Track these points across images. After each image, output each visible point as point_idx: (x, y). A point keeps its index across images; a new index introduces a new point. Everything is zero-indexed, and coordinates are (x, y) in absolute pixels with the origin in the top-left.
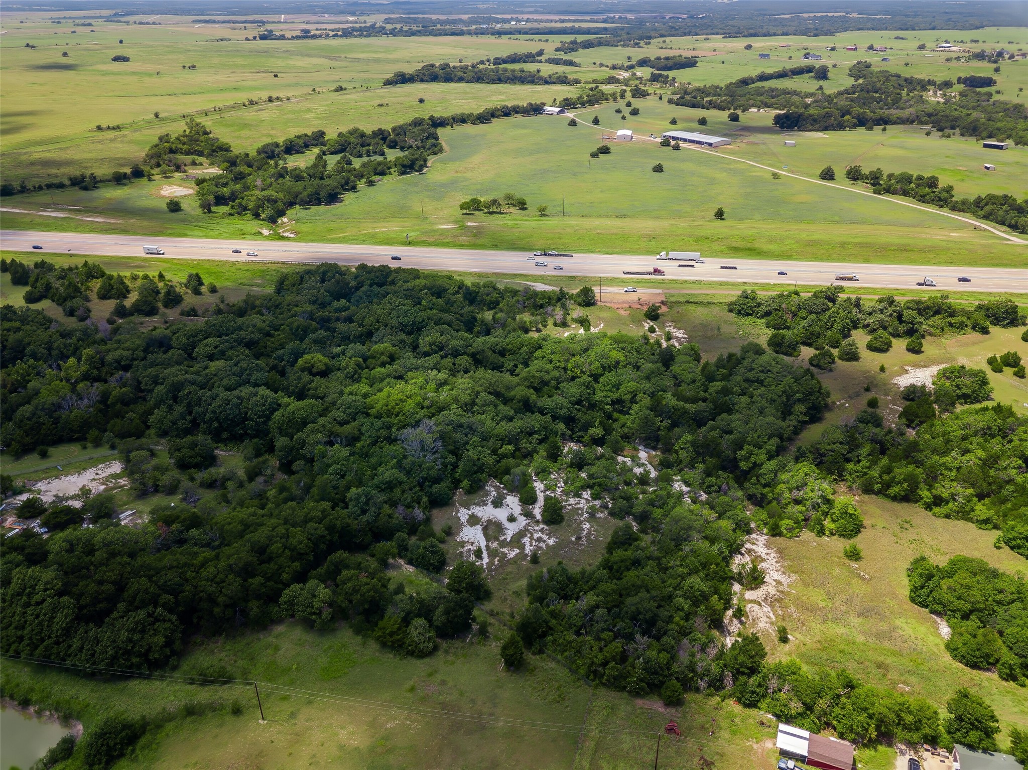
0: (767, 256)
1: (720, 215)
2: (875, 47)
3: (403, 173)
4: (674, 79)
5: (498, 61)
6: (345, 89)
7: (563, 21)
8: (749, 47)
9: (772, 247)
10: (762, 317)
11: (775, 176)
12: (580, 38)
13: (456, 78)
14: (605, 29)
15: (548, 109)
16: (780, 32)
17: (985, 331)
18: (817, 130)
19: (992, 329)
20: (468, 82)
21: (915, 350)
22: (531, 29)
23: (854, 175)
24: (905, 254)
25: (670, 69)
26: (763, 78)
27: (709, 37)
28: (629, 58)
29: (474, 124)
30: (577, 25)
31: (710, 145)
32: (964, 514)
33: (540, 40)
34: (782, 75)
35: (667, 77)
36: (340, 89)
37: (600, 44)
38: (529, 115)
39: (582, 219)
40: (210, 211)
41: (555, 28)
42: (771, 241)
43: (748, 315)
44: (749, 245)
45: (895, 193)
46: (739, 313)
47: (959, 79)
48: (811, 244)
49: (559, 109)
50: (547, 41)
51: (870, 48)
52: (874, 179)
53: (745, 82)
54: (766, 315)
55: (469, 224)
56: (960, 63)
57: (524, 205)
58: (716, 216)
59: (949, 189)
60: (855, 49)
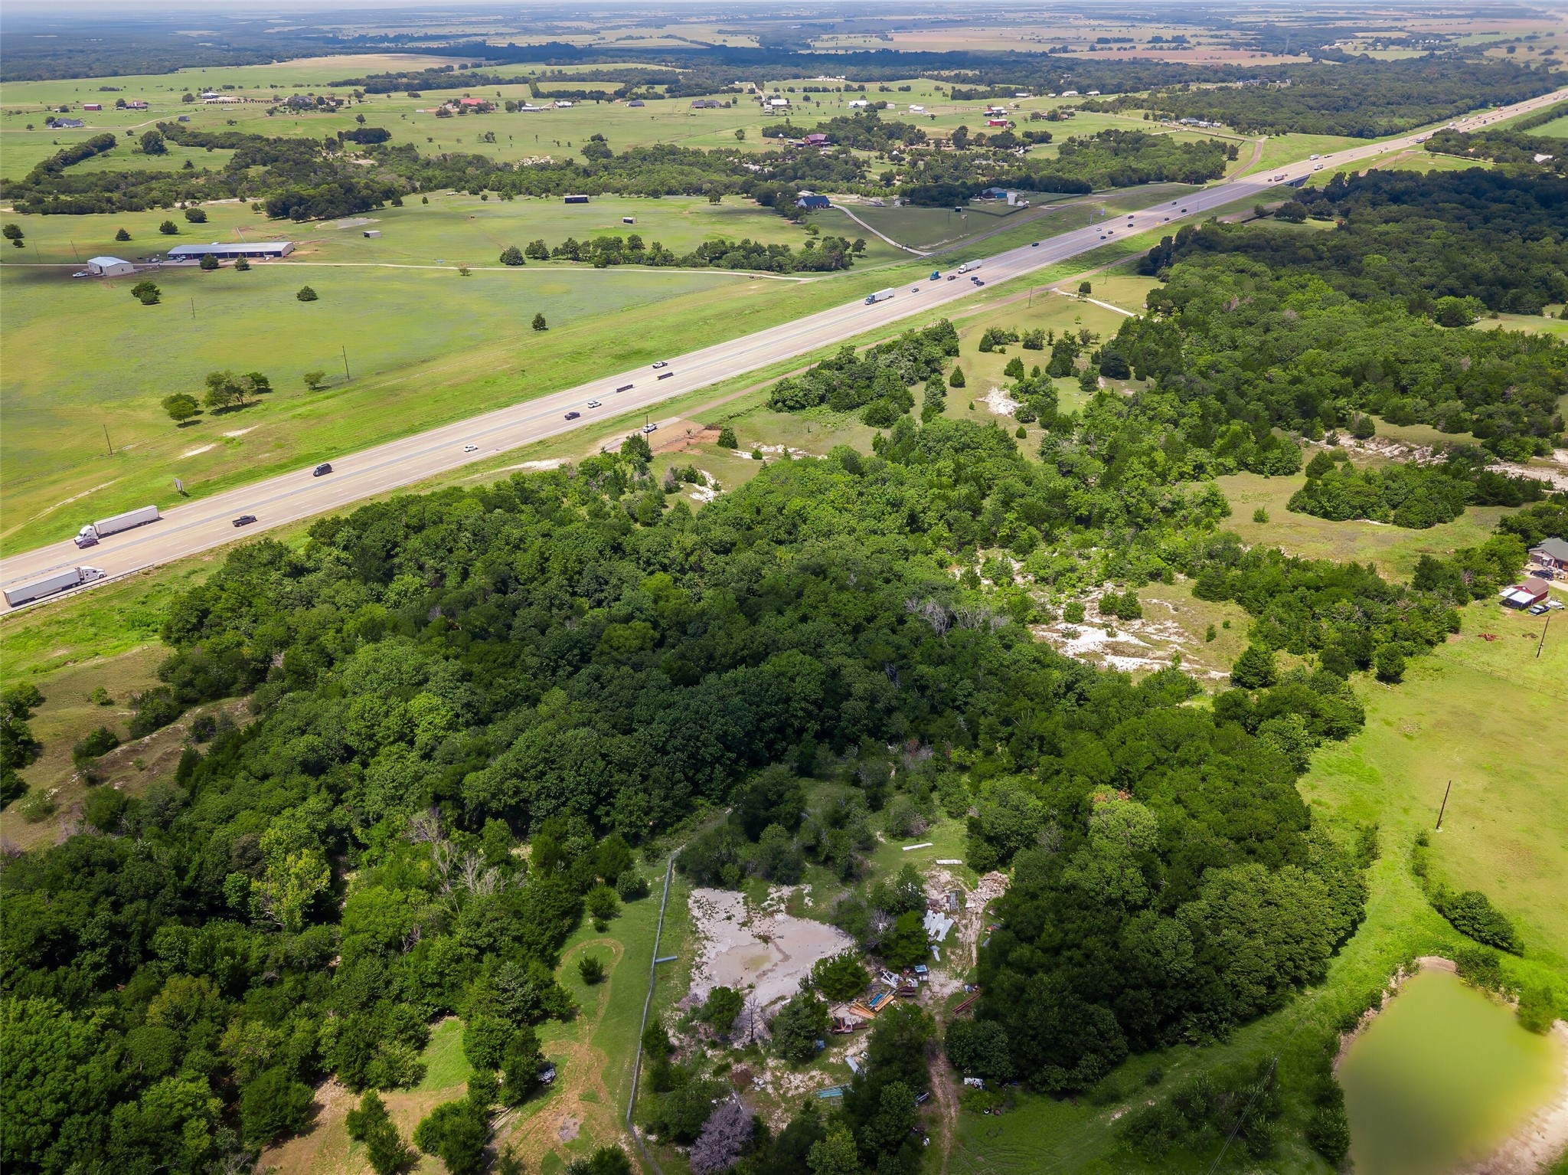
0: (660, 355)
1: (540, 324)
2: (128, 102)
9: (649, 345)
10: (819, 404)
11: (464, 273)
17: (957, 353)
18: (343, 215)
21: (961, 383)
23: (538, 253)
24: (760, 315)
31: (277, 254)
43: (803, 407)
44: (628, 348)
45: (616, 263)
46: (792, 408)
47: (340, 134)
48: (680, 328)
51: (121, 104)
52: (573, 252)
53: (50, 168)
54: (822, 399)
55: (231, 434)
56: (292, 117)
57: (261, 385)
58: (535, 327)
59: (657, 247)
60: (99, 108)
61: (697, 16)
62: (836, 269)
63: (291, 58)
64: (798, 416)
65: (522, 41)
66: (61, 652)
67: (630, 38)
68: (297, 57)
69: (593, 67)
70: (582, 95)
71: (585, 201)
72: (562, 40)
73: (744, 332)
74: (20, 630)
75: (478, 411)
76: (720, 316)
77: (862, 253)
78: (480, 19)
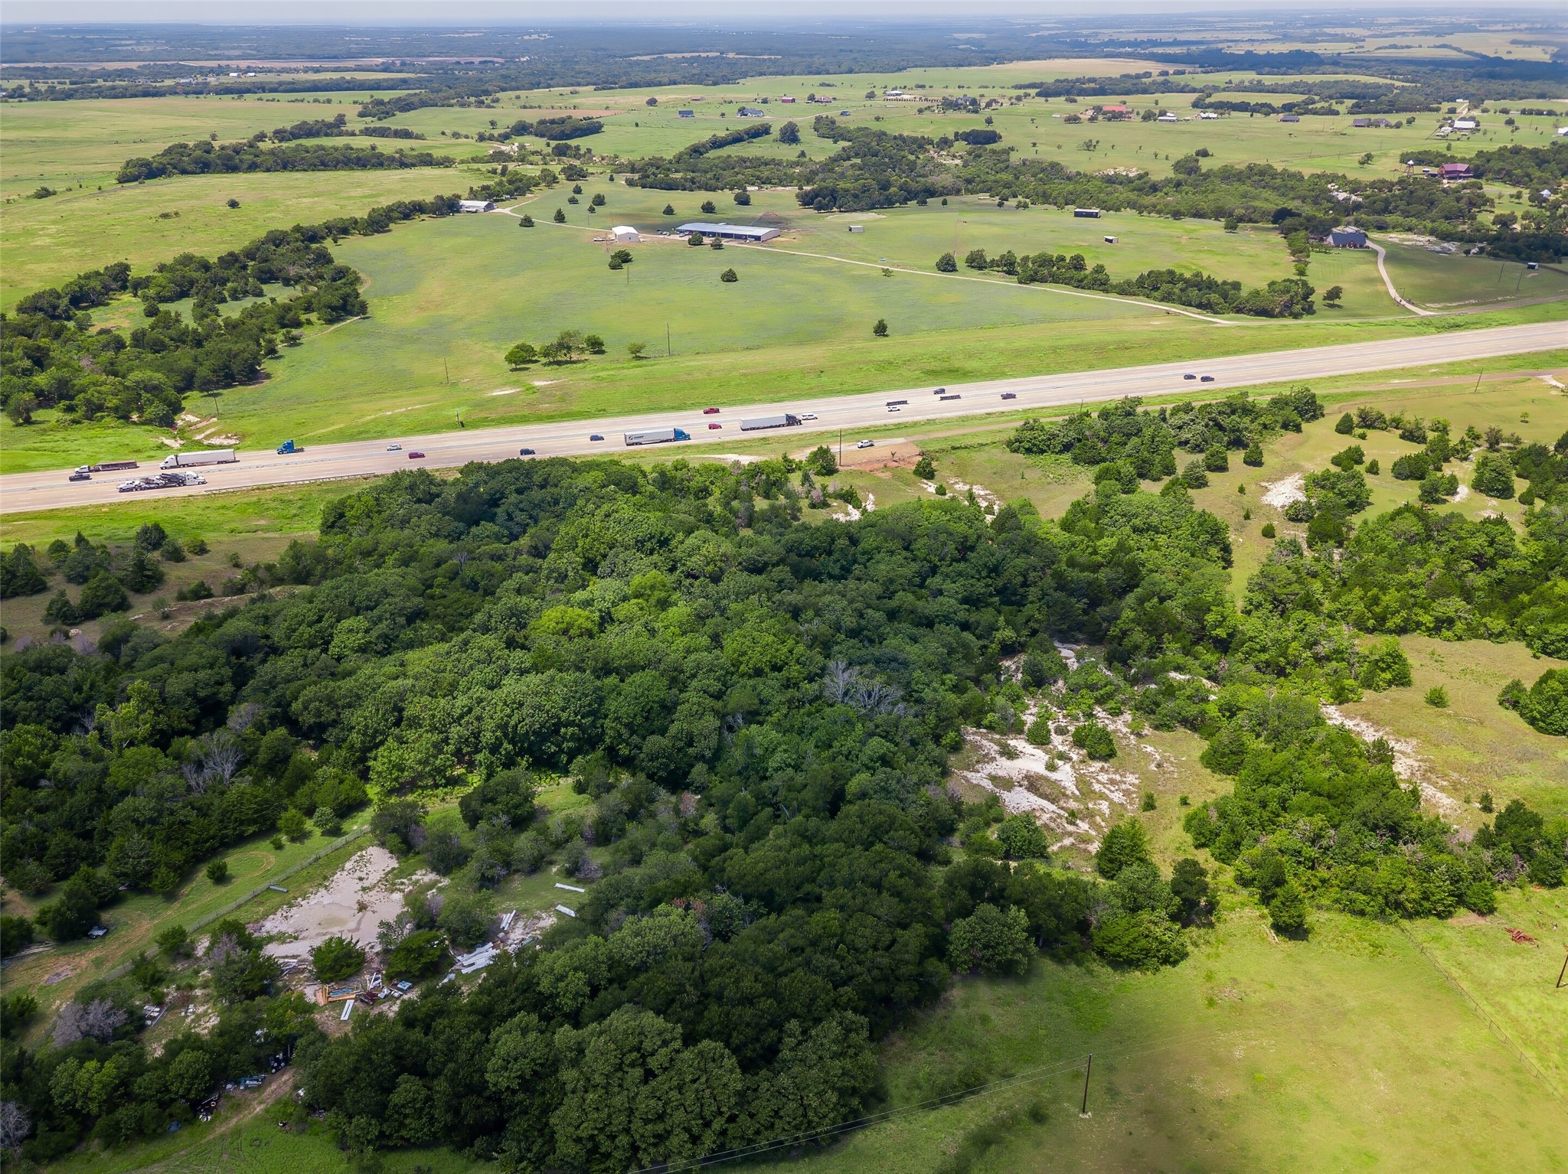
0: (976, 376)
1: (881, 330)
2: (817, 97)
3: (330, 322)
4: (589, 151)
5: (281, 135)
6: (54, 193)
7: (317, 71)
8: (652, 102)
9: (972, 365)
10: (1061, 452)
11: (887, 273)
12: (386, 96)
13: (245, 166)
14: (404, 81)
15: (466, 203)
16: (666, 80)
17: (1298, 429)
18: (862, 210)
19: (1304, 426)
20: (268, 170)
21: (1254, 461)
22: (281, 84)
23: (977, 262)
24: (1127, 353)
25: (569, 137)
26: (717, 144)
27: (578, 88)
28: (493, 123)
29: (365, 235)
30: (348, 76)
31: (758, 238)
32: (1473, 632)
33: (316, 101)
34: (737, 139)
35: (578, 148)
36: (44, 194)
37: (424, 104)
38: (442, 215)
39: (698, 357)
40: (28, 421)
41: (320, 81)
42: (970, 356)
43: (1042, 452)
44: (946, 365)
45: (1043, 280)
46: (1029, 451)
47: (956, 134)
48: (1018, 353)
49: (485, 203)
50: (329, 101)
51: (812, 98)
52: (1008, 265)
53: (697, 151)
54: (1067, 447)
55: (537, 384)
56: (937, 115)
57: (596, 346)
58: (876, 332)
59: (1100, 269)
60: (793, 101)
61: (1504, 23)
62: (1281, 315)
63: (1011, 61)
64: (1031, 460)
65: (1261, 50)
66: (263, 522)
67: (1394, 47)
68: (1019, 59)
69: (1297, 78)
70: (1243, 107)
71: (1096, 216)
72: (1307, 48)
73: (1091, 367)
74: (255, 499)
75: (753, 401)
76: (1076, 348)
77: (1337, 302)
78: (1247, 24)
